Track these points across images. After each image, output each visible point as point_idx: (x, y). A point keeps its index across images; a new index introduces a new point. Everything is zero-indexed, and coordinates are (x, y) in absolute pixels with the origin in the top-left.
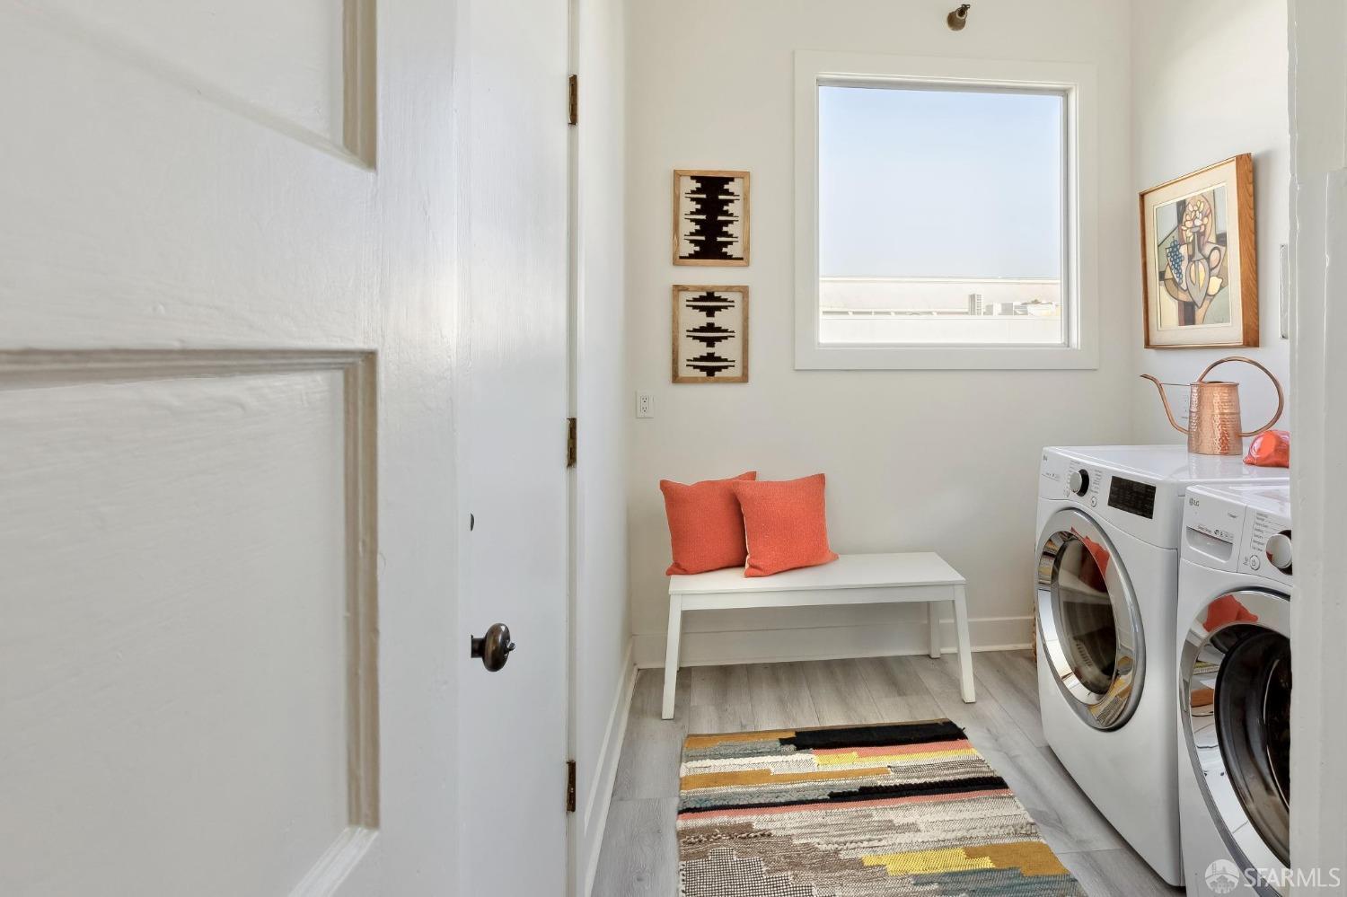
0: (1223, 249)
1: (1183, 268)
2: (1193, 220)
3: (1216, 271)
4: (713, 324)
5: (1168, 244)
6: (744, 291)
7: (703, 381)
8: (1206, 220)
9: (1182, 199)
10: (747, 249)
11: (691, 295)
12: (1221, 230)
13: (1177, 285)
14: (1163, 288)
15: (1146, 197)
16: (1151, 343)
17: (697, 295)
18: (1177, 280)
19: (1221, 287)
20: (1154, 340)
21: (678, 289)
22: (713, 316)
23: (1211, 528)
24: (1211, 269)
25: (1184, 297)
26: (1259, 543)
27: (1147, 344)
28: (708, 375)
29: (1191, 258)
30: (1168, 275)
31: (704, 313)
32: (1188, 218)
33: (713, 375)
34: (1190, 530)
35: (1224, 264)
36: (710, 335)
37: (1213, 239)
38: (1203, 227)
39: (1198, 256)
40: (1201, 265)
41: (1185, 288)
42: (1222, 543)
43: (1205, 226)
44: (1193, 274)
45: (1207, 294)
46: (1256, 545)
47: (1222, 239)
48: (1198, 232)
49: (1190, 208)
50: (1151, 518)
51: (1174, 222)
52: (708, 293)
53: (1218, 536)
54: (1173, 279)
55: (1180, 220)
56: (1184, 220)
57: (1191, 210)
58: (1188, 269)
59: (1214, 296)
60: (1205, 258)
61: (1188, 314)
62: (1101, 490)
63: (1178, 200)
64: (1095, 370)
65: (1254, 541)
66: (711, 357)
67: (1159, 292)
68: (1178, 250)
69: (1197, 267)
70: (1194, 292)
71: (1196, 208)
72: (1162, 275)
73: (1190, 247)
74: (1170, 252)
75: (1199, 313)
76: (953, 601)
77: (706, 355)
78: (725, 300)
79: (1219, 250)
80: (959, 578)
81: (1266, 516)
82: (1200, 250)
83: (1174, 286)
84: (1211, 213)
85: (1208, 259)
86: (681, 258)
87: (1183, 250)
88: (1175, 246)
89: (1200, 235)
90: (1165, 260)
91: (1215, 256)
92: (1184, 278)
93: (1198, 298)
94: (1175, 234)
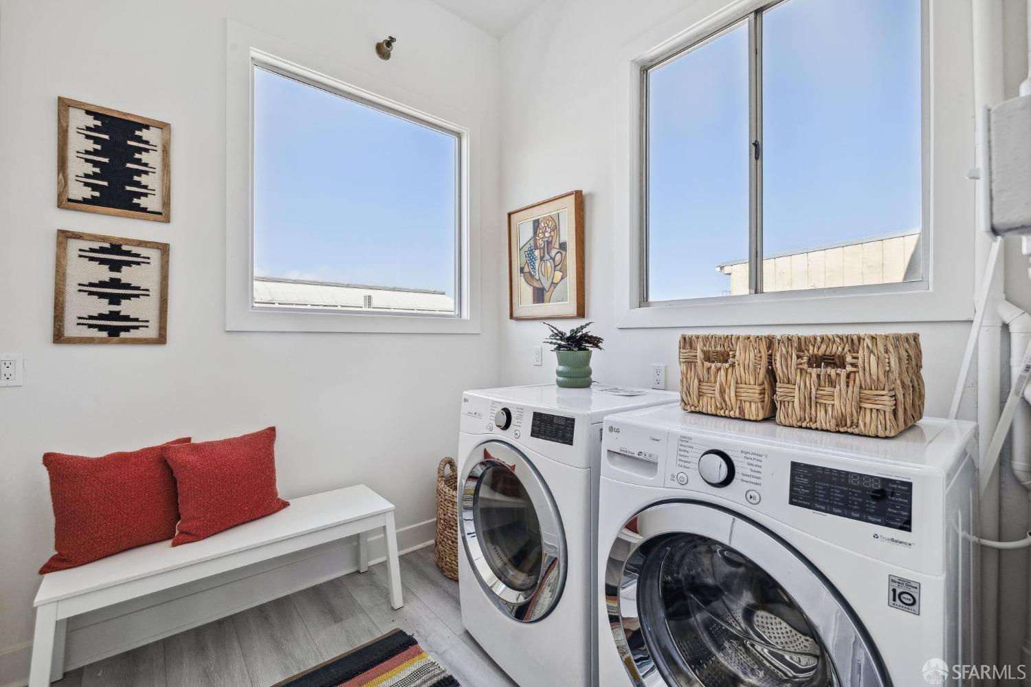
0: (564, 253)
1: (537, 265)
2: (544, 233)
3: (558, 267)
4: (119, 280)
5: (526, 249)
6: (164, 249)
7: (102, 341)
8: (552, 233)
9: (537, 218)
10: (166, 203)
11: (87, 245)
12: (562, 240)
13: (532, 276)
14: (522, 279)
15: (512, 216)
16: (514, 316)
17: (96, 245)
18: (533, 273)
19: (562, 278)
20: (516, 314)
21: (64, 236)
22: (120, 271)
23: (634, 450)
24: (555, 266)
25: (537, 285)
26: (685, 462)
27: (511, 317)
28: (110, 335)
29: (542, 258)
30: (526, 270)
31: (107, 267)
32: (541, 231)
33: (118, 335)
34: (611, 453)
35: (565, 263)
36: (114, 291)
37: (557, 246)
38: (551, 238)
39: (547, 257)
40: (548, 264)
41: (538, 278)
42: (647, 464)
43: (552, 237)
44: (543, 270)
45: (552, 283)
46: (683, 464)
47: (563, 246)
48: (547, 241)
49: (542, 224)
50: (572, 444)
51: (531, 234)
52: (111, 245)
53: (641, 457)
54: (530, 273)
55: (535, 233)
56: (538, 232)
57: (543, 226)
58: (540, 265)
59: (557, 284)
60: (551, 258)
61: (539, 296)
62: (524, 424)
63: (533, 219)
64: (479, 334)
65: (680, 460)
66: (114, 316)
67: (519, 280)
68: (533, 253)
69: (546, 265)
70: (543, 280)
71: (546, 225)
72: (522, 270)
73: (542, 251)
74: (528, 254)
75: (547, 296)
76: (384, 527)
77: (108, 313)
78: (138, 255)
79: (561, 254)
80: (391, 506)
81: (690, 439)
82: (548, 253)
83: (530, 277)
84: (556, 228)
85: (553, 259)
86: (70, 200)
87: (537, 253)
88: (532, 250)
89: (549, 243)
90: (524, 259)
91: (558, 258)
92: (537, 273)
93: (546, 285)
94: (532, 242)
